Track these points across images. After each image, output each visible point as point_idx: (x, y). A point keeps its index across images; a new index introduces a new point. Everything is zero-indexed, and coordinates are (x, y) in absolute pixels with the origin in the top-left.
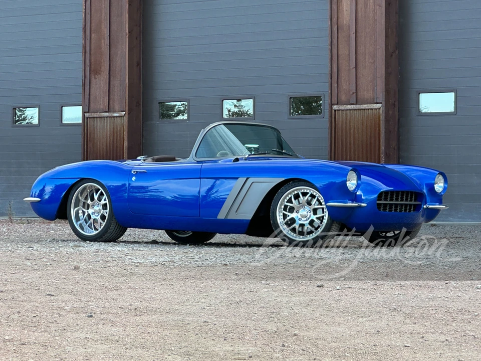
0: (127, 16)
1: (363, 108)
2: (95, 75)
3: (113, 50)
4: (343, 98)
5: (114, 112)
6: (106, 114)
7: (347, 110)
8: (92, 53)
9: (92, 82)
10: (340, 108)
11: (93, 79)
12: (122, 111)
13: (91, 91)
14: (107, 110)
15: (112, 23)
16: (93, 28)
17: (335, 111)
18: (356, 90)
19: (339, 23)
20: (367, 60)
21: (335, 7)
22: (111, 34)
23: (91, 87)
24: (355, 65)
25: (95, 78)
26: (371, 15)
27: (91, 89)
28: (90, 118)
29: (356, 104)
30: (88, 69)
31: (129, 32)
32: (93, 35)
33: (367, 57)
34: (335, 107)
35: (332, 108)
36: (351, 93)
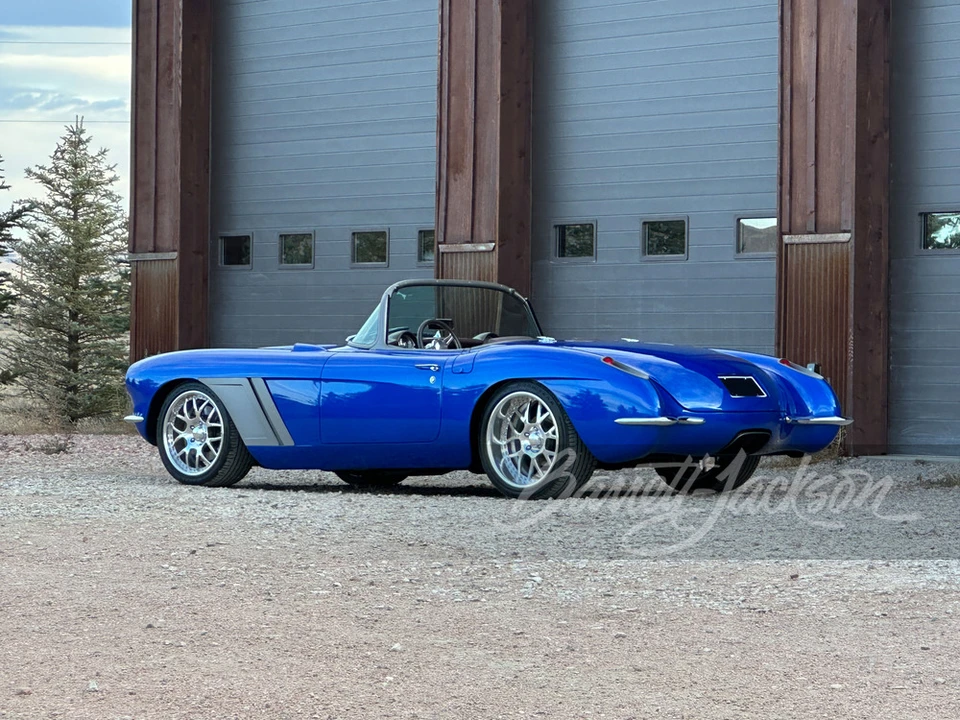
0: (499, 64)
1: (825, 241)
2: (454, 173)
3: (479, 126)
4: (798, 220)
5: (481, 242)
6: (469, 247)
7: (803, 244)
8: (451, 131)
9: (451, 188)
10: (793, 241)
11: (452, 181)
12: (491, 242)
13: (450, 203)
14: (469, 239)
15: (479, 77)
16: (453, 86)
17: (786, 245)
18: (816, 207)
19: (795, 81)
20: (832, 150)
21: (787, 50)
22: (478, 97)
23: (449, 196)
24: (814, 159)
25: (455, 180)
26: (839, 65)
27: (449, 200)
28: (447, 253)
29: (816, 232)
30: (444, 161)
31: (502, 95)
32: (453, 99)
33: (832, 145)
34: (786, 239)
35: (781, 240)
36: (808, 213)
